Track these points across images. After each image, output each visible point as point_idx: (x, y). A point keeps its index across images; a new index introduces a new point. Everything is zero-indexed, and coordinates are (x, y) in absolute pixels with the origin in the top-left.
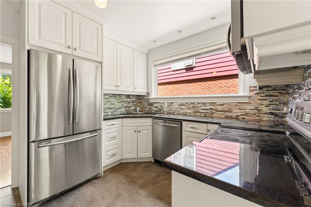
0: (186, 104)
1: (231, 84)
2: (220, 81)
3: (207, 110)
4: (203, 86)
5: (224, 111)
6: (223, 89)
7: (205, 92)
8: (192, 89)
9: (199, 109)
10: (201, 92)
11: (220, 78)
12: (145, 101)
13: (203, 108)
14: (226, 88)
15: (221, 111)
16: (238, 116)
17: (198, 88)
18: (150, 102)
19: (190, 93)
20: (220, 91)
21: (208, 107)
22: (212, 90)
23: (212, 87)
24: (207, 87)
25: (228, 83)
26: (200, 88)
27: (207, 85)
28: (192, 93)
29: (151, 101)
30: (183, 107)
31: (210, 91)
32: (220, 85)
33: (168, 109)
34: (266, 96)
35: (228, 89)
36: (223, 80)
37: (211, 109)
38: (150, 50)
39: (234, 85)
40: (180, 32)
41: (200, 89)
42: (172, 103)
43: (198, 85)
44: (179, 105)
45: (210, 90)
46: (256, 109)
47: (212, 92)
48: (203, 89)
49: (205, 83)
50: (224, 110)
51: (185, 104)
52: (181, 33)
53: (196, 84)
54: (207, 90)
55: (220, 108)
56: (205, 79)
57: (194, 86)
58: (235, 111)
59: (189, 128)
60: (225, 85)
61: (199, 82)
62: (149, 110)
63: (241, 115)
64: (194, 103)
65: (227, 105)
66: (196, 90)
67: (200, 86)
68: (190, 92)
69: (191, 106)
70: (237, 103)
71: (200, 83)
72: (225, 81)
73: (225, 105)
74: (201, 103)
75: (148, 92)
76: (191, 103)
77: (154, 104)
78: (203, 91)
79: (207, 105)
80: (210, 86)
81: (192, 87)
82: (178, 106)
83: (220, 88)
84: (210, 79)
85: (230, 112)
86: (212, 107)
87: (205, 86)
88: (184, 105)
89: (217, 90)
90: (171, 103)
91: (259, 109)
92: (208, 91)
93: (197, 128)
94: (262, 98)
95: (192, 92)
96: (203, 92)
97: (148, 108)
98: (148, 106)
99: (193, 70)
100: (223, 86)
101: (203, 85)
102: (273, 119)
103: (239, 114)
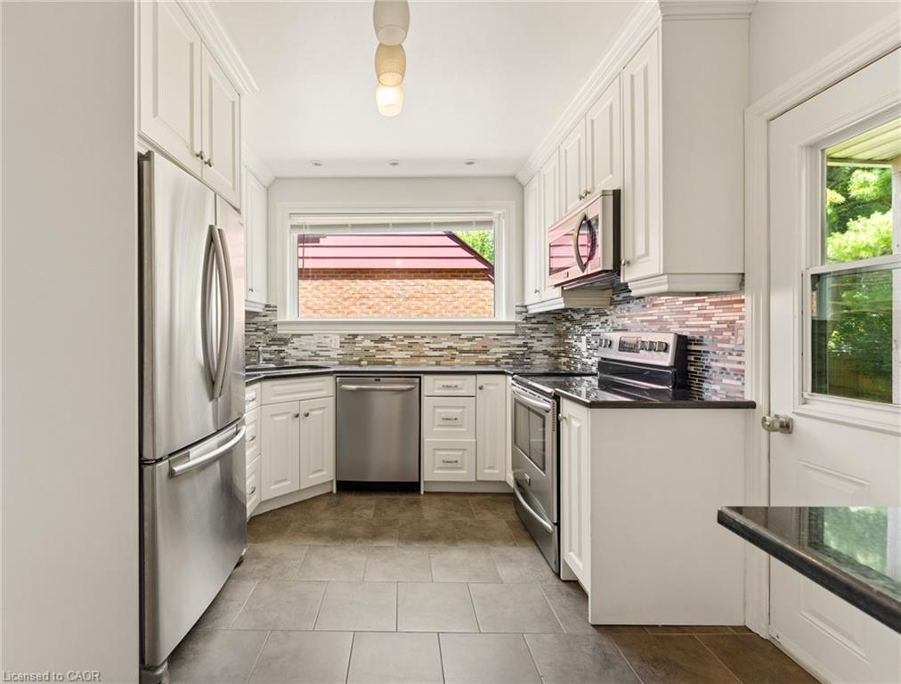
0: (394, 339)
1: (412, 291)
2: (388, 282)
3: (441, 350)
4: (345, 292)
5: (475, 352)
6: (394, 303)
7: (352, 308)
8: (315, 296)
9: (425, 349)
10: (340, 307)
11: (388, 275)
12: (257, 330)
13: (432, 346)
14: (401, 300)
15: (469, 352)
16: (498, 360)
17: (333, 295)
18: (279, 332)
19: (309, 308)
20: (389, 308)
21: (445, 345)
22: (371, 303)
23: (371, 296)
24: (358, 296)
25: (406, 288)
26: (339, 297)
27: (358, 288)
28: (316, 308)
29: (281, 331)
30: (387, 345)
31: (364, 307)
32: (388, 292)
33: (340, 352)
34: (539, 323)
35: (407, 303)
36: (394, 281)
37: (450, 348)
38: (276, 178)
39: (419, 296)
40: (394, 164)
41: (340, 300)
42: (355, 336)
43: (333, 288)
44: (375, 342)
45: (364, 304)
46: (525, 345)
47: (370, 308)
48: (345, 300)
49: (352, 284)
50: (476, 348)
51: (391, 339)
52: (396, 167)
53: (327, 283)
54: (358, 303)
55: (467, 345)
56: (353, 272)
57: (321, 288)
58: (493, 350)
59: (439, 389)
60: (400, 292)
61: (336, 278)
62: (273, 356)
63: (504, 357)
64: (412, 337)
65: (480, 339)
66: (328, 300)
67: (339, 291)
68: (310, 304)
69: (406, 342)
70: (498, 335)
71: (340, 283)
72: (400, 284)
73: (477, 339)
74: (429, 334)
75: (272, 303)
76: (406, 336)
77: (295, 340)
78: (346, 303)
79: (443, 339)
80: (364, 292)
81: (315, 292)
82: (372, 344)
83: (389, 300)
84: (364, 275)
85: (485, 352)
86: (451, 344)
87: (351, 292)
88: (388, 340)
89: (382, 304)
90: (351, 337)
91: (529, 345)
92: (360, 304)
93: (456, 386)
94: (534, 326)
95: (316, 304)
96: (345, 308)
97: (271, 353)
98: (268, 345)
99: (318, 242)
100: (395, 296)
101: (346, 288)
102: (546, 361)
103: (500, 356)
